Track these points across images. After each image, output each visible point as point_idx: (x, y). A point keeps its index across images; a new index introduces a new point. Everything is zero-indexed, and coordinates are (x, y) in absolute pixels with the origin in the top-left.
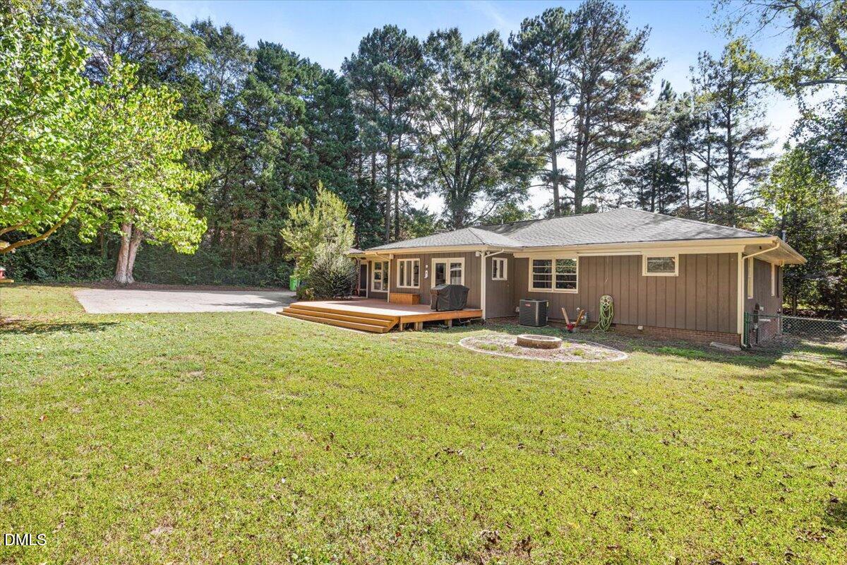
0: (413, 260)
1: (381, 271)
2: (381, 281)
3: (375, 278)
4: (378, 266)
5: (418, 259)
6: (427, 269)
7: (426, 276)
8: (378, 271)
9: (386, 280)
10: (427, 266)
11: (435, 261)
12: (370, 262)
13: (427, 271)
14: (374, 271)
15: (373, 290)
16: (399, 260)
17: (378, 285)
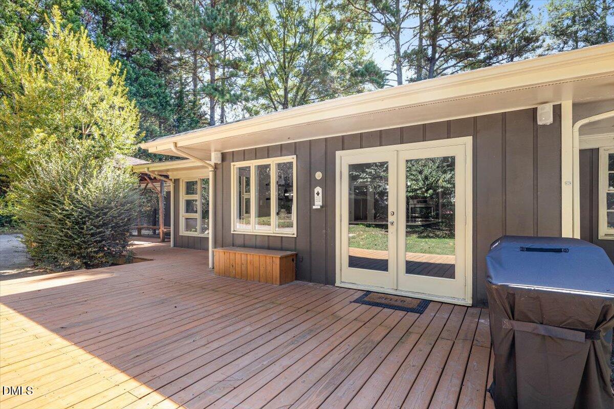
0: (273, 162)
1: (196, 197)
2: (198, 216)
3: (187, 211)
4: (191, 187)
5: (291, 159)
6: (318, 183)
7: (318, 203)
8: (190, 197)
9: (205, 214)
10: (319, 175)
11: (345, 159)
12: (176, 182)
13: (318, 189)
14: (183, 197)
15: (183, 232)
16: (236, 165)
17: (191, 222)
